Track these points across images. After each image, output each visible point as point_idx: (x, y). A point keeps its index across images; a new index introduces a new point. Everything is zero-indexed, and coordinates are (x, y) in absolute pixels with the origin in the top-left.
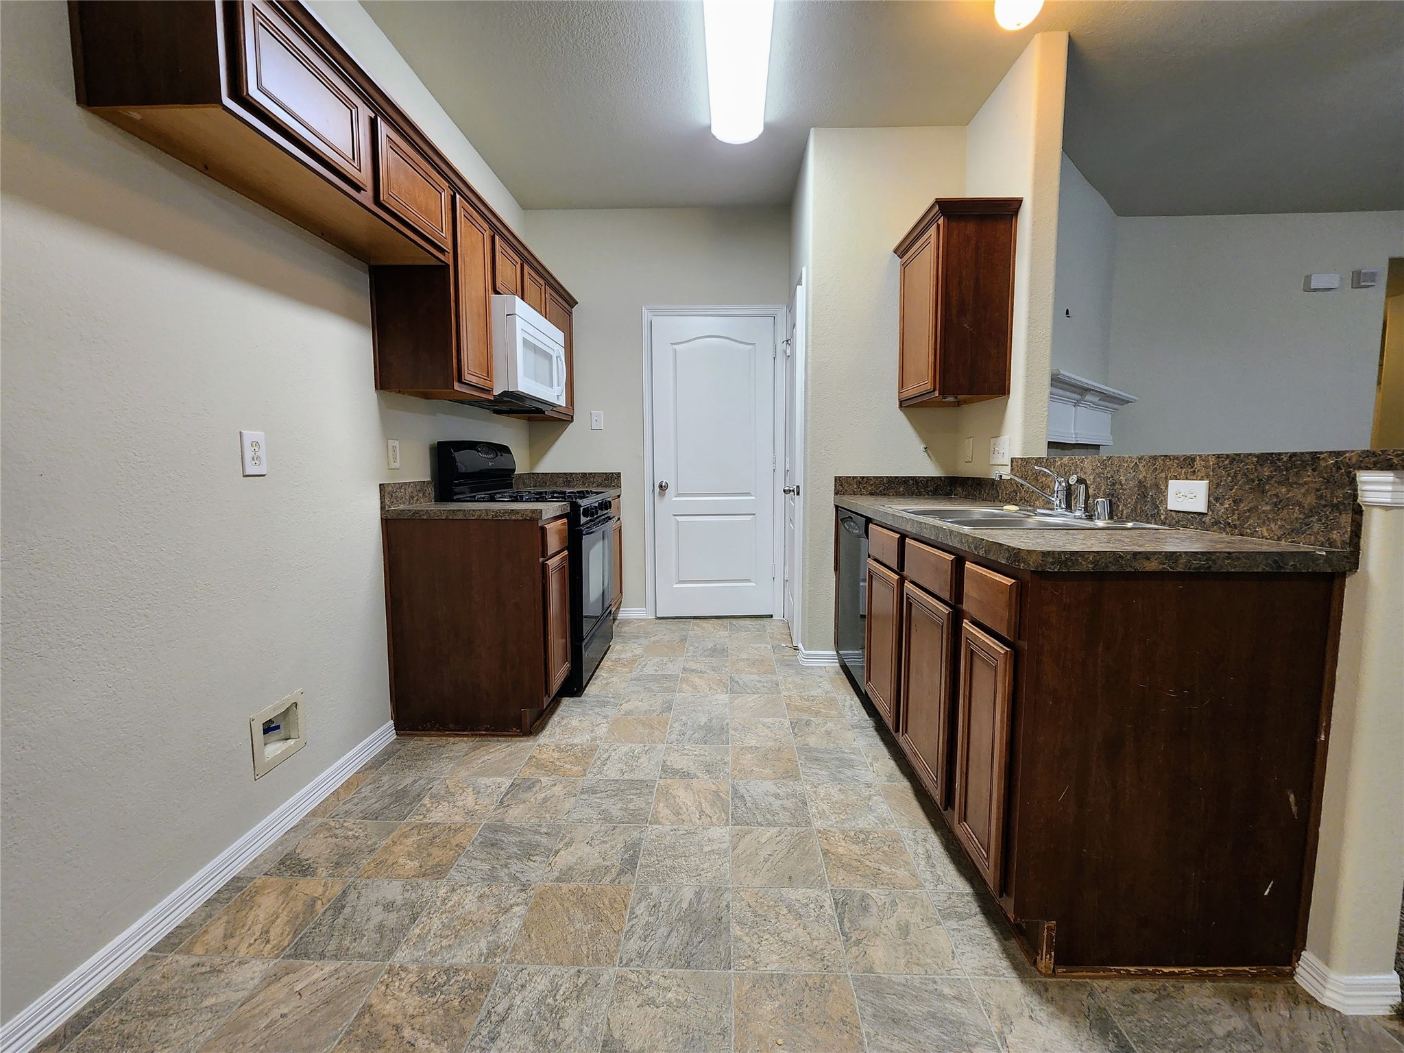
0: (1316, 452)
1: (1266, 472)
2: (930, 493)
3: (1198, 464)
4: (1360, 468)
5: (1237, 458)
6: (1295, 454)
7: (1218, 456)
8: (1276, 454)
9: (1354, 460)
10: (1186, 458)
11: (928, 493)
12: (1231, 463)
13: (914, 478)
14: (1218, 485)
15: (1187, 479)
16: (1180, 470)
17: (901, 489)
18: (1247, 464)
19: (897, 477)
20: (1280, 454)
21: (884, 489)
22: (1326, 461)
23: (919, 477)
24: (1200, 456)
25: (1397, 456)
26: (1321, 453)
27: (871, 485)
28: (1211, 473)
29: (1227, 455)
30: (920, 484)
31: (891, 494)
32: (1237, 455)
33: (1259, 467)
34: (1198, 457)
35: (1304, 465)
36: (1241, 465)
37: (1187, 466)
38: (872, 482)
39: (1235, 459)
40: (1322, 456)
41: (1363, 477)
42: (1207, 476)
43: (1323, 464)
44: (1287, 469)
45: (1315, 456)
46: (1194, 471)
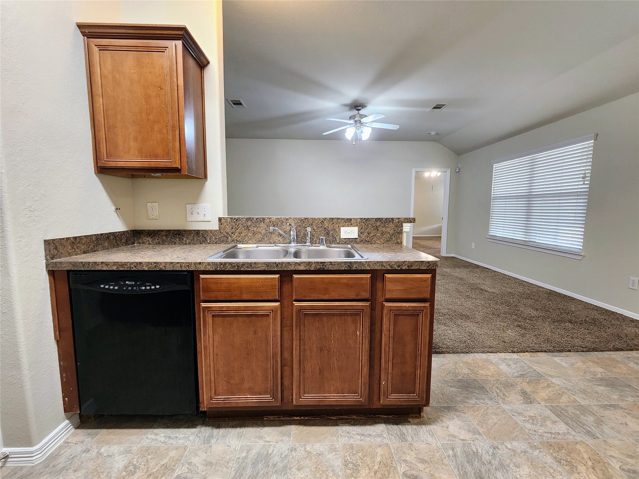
0: (393, 218)
1: (378, 224)
2: (124, 244)
3: (353, 221)
4: (404, 222)
5: (368, 219)
6: (387, 218)
7: (361, 219)
8: (381, 218)
9: (403, 220)
10: (347, 219)
11: (123, 244)
12: (366, 221)
13: (113, 234)
14: (362, 228)
15: (348, 226)
16: (345, 223)
17: (106, 244)
18: (372, 221)
19: (102, 234)
20: (382, 218)
21: (94, 246)
22: (396, 221)
23: (116, 232)
24: (354, 218)
25: (412, 219)
26: (394, 218)
27: (84, 244)
28: (359, 225)
29: (364, 218)
30: (117, 238)
31: (100, 250)
32: (368, 218)
33: (376, 222)
34: (353, 219)
35: (390, 221)
36: (370, 222)
37: (349, 222)
38: (83, 242)
39: (367, 220)
40: (394, 219)
41: (404, 224)
42: (357, 225)
43: (395, 221)
44: (385, 223)
45: (393, 219)
46: (351, 224)
